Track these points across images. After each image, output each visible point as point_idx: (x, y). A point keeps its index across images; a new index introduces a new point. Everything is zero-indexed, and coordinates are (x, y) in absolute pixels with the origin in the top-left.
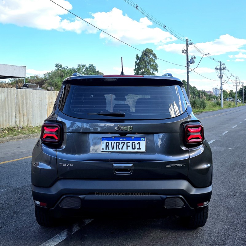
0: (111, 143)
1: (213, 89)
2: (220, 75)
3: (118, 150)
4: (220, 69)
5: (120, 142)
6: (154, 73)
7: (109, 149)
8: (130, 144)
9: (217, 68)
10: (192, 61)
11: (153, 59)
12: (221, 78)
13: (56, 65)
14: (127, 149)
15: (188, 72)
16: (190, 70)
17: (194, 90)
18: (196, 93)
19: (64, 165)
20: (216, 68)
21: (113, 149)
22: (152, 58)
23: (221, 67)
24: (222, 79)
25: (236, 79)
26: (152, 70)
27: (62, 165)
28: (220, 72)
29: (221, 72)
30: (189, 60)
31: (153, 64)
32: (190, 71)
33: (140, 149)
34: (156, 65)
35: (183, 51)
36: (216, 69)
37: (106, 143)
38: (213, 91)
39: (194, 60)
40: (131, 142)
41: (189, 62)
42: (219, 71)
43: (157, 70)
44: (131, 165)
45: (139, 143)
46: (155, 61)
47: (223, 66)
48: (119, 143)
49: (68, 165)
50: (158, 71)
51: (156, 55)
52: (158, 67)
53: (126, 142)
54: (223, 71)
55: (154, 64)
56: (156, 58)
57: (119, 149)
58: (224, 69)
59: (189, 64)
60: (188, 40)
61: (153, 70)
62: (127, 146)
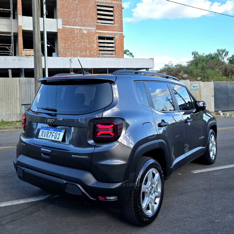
3: (47, 138)
13: (192, 54)
21: (44, 136)
40: (56, 132)
44: (50, 151)
45: (59, 134)
48: (49, 132)
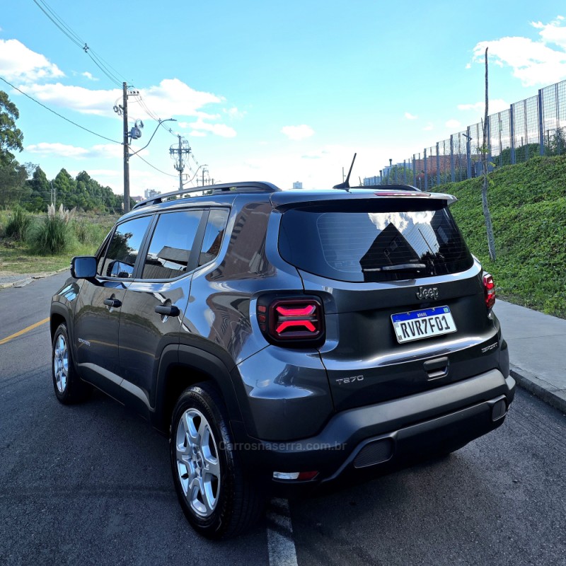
0: (408, 323)
1: (146, 192)
2: (178, 164)
4: (180, 152)
5: (420, 319)
6: (12, 152)
7: (409, 336)
8: (433, 322)
9: (174, 150)
10: (136, 133)
11: (10, 116)
12: (181, 170)
14: (433, 331)
15: (127, 156)
16: (130, 152)
17: (108, 195)
18: (113, 202)
19: (346, 381)
20: (170, 149)
22: (6, 115)
23: (180, 146)
24: (183, 173)
25: (203, 172)
26: (5, 144)
27: (342, 382)
28: (178, 159)
29: (180, 157)
30: (129, 130)
31: (8, 130)
32: (132, 155)
33: (448, 328)
34: (18, 132)
35: (116, 109)
36: (172, 151)
37: (402, 325)
38: (146, 196)
39: (141, 129)
41: (130, 134)
42: (176, 156)
43: (19, 145)
46: (13, 123)
47: (184, 146)
49: (352, 379)
50: (22, 149)
51: (16, 107)
52: (22, 137)
53: (427, 318)
54: (184, 156)
55: (12, 130)
56: (17, 116)
57: (423, 333)
58: (188, 151)
59: (129, 138)
60: (128, 85)
61: (10, 145)
62: (432, 326)
